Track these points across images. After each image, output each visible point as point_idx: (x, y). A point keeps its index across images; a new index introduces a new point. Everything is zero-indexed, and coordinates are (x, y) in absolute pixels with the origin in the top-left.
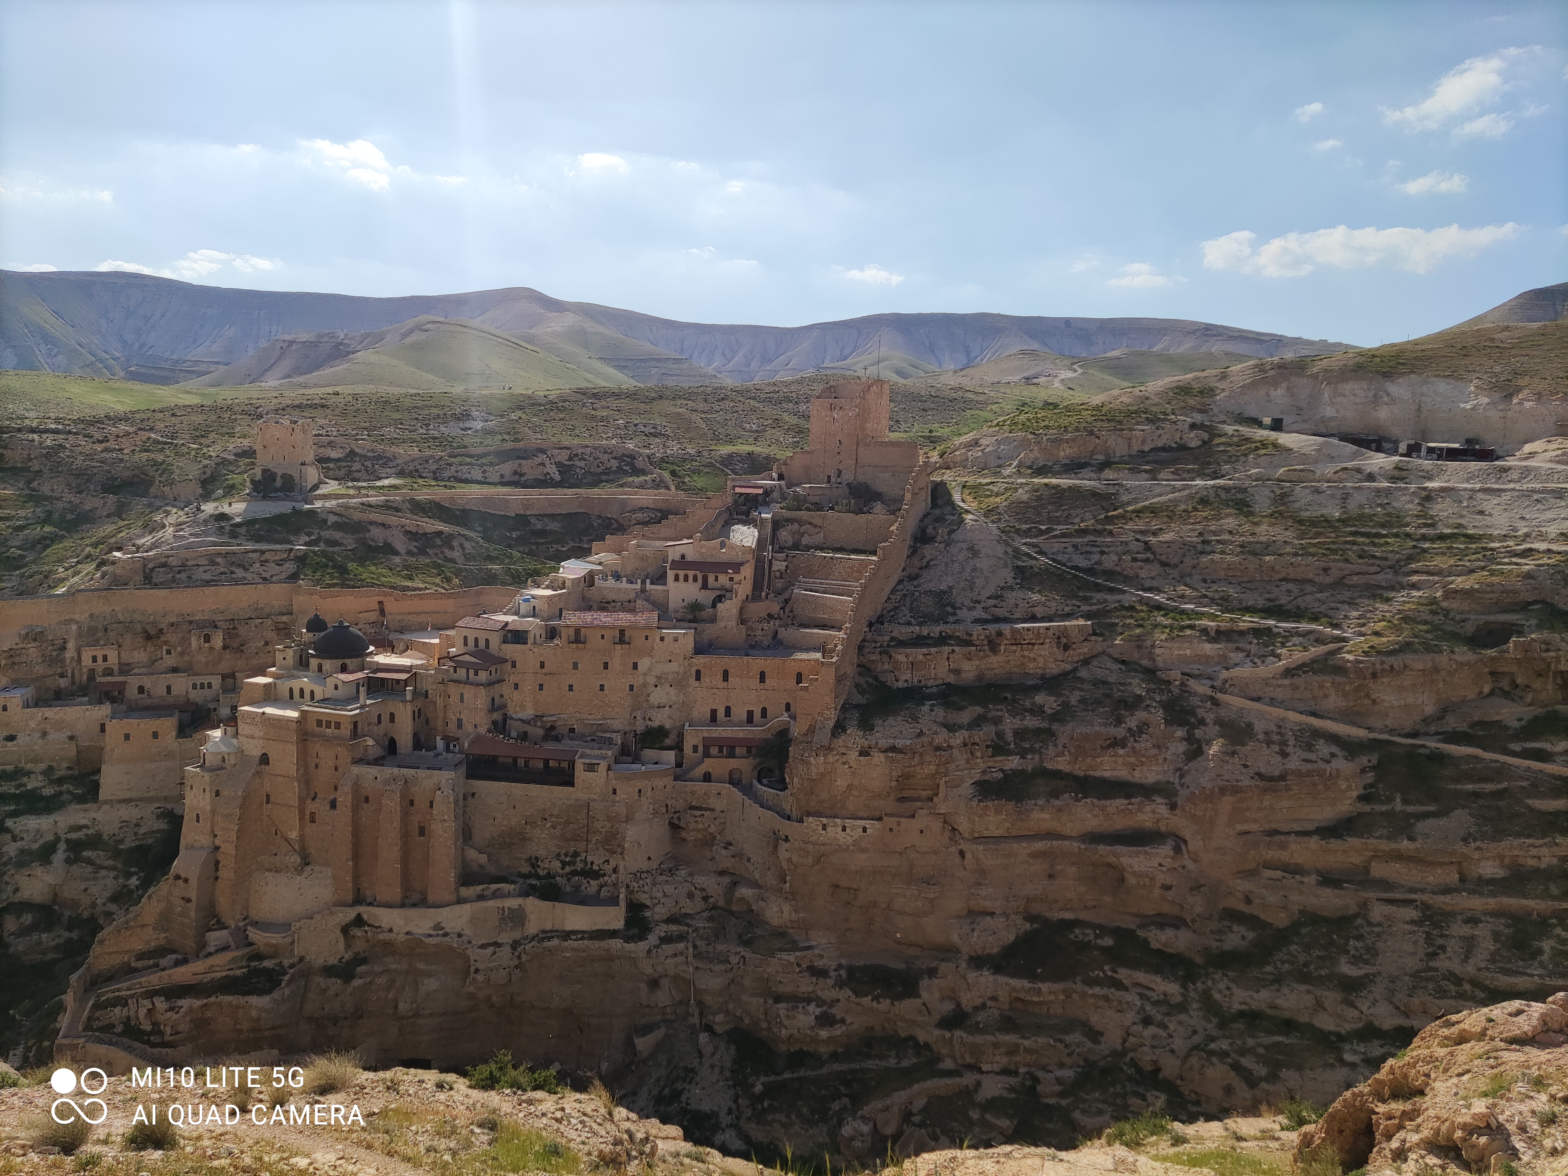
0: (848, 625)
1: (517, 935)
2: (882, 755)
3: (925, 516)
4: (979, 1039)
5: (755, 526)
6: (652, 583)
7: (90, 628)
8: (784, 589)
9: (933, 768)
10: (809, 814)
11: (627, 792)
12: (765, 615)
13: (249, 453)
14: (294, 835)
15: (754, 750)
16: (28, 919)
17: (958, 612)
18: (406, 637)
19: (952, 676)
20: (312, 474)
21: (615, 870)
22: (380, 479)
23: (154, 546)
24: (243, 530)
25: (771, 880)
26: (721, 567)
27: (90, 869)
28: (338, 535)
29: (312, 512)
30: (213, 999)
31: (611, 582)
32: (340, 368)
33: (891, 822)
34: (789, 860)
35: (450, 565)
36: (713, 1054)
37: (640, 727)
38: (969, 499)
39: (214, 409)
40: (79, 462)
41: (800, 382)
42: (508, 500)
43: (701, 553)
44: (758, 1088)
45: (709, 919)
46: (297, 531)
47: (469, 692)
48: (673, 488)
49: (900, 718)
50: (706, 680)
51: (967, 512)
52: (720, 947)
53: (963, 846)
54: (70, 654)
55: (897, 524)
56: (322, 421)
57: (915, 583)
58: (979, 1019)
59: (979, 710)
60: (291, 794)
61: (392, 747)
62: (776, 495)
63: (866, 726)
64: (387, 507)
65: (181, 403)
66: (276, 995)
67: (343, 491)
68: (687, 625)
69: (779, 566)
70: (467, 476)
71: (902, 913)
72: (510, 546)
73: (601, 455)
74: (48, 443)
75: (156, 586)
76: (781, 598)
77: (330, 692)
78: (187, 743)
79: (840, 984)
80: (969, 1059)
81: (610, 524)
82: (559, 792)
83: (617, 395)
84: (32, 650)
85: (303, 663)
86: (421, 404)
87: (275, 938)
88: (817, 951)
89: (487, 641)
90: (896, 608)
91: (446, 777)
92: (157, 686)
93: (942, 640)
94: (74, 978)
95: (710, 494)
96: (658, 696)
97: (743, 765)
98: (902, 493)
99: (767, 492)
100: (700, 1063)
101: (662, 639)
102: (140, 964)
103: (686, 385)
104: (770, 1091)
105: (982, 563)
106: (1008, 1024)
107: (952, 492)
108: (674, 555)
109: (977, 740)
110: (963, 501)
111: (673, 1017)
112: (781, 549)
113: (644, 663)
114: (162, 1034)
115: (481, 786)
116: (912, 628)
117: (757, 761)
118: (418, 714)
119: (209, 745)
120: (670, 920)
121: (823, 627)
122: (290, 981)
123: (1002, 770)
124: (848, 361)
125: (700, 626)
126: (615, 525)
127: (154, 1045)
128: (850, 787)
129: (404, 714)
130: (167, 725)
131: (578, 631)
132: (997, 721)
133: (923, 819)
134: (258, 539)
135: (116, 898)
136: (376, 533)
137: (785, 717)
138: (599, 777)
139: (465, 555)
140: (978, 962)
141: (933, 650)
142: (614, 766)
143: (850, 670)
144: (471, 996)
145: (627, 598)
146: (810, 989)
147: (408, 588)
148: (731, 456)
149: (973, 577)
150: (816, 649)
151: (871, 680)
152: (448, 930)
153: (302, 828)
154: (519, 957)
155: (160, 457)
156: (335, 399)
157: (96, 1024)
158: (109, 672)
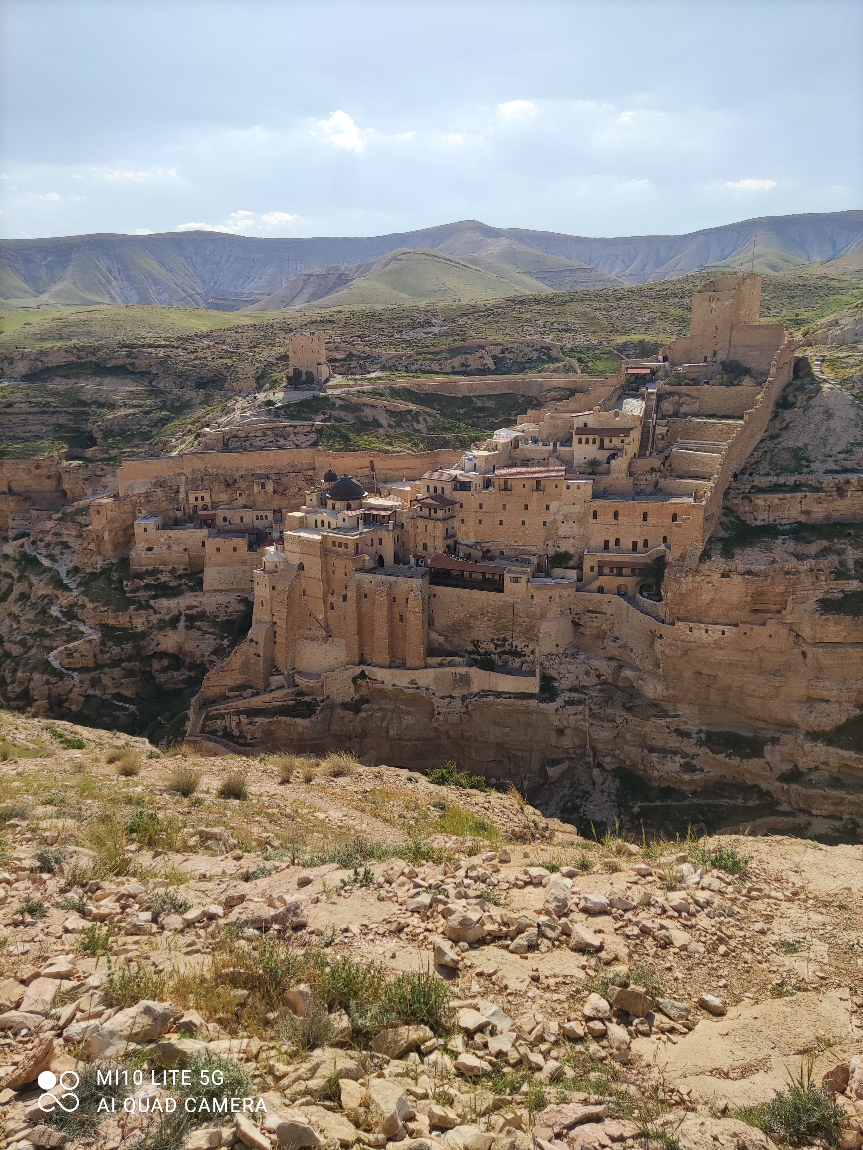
0: (716, 476)
1: (466, 692)
2: (740, 577)
3: (787, 386)
4: (812, 792)
5: (643, 399)
6: (561, 445)
7: (193, 478)
8: (664, 449)
9: (782, 588)
10: (679, 619)
11: (541, 597)
12: (648, 468)
13: (285, 358)
14: (321, 617)
15: (637, 571)
16: (165, 662)
17: (811, 464)
18: (388, 486)
19: (803, 516)
20: (325, 371)
21: (532, 652)
22: (369, 372)
23: (229, 423)
24: (282, 412)
25: (648, 665)
26: (614, 432)
27: (199, 633)
28: (342, 414)
29: (326, 398)
30: (275, 719)
31: (531, 445)
32: (343, 292)
33: (746, 628)
34: (663, 652)
35: (417, 434)
36: (603, 784)
37: (551, 552)
38: (827, 370)
39: (262, 327)
40: (180, 367)
41: (685, 280)
42: (457, 386)
43: (600, 422)
44: (636, 809)
45: (601, 691)
46: (316, 412)
47: (431, 525)
48: (579, 371)
49: (757, 549)
50: (600, 518)
51: (825, 381)
52: (608, 711)
53: (805, 648)
54: (182, 496)
55: (762, 394)
56: (331, 333)
57: (776, 441)
58: (812, 777)
59: (825, 543)
60: (317, 590)
61: (381, 561)
62: (661, 373)
63: (728, 554)
64: (375, 393)
65: (241, 323)
66: (313, 718)
67: (345, 382)
68: (588, 476)
69: (661, 430)
70: (429, 368)
71: (751, 696)
72: (459, 420)
73: (525, 349)
74: (161, 354)
75: (231, 451)
76: (662, 456)
77: (340, 523)
78: (254, 555)
79: (700, 743)
80: (802, 805)
81: (531, 401)
82: (493, 596)
83: (538, 301)
84: (160, 492)
85: (322, 503)
86: (397, 315)
87: (312, 683)
88: (682, 719)
89: (443, 489)
90: (757, 462)
91: (416, 583)
92: (234, 517)
93: (796, 488)
94: (193, 700)
95: (608, 375)
96: (564, 530)
97: (629, 582)
98: (767, 367)
99: (653, 372)
100: (594, 789)
101: (568, 487)
102: (231, 694)
103: (592, 290)
104: (644, 812)
105: (836, 424)
106: (836, 782)
107: (813, 365)
108: (578, 423)
109: (822, 567)
110: (822, 372)
111: (574, 756)
112: (664, 417)
113: (554, 506)
114: (245, 738)
115: (439, 590)
116: (771, 478)
117: (639, 579)
118: (397, 540)
119: (267, 556)
120: (572, 690)
121: (696, 478)
122: (322, 711)
123: (843, 591)
124: (729, 260)
125: (597, 478)
126: (535, 402)
127: (240, 745)
128: (712, 600)
129: (388, 538)
130: (242, 543)
131: (506, 482)
132: (840, 552)
133: (772, 627)
134: (292, 418)
135: (215, 652)
136: (367, 411)
137: (662, 547)
138: (521, 587)
139: (427, 427)
140: (814, 736)
141: (788, 495)
142: (531, 579)
143: (716, 511)
144: (436, 729)
145: (543, 456)
146: (677, 745)
147: (389, 451)
148: (625, 344)
149: (826, 436)
150: (689, 495)
151: (733, 519)
152: (419, 685)
153: (325, 613)
154: (467, 707)
155: (229, 362)
156: (339, 316)
157: (207, 729)
158: (205, 508)
